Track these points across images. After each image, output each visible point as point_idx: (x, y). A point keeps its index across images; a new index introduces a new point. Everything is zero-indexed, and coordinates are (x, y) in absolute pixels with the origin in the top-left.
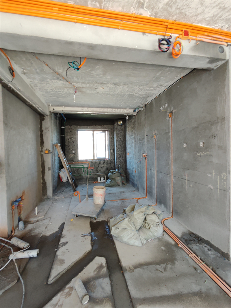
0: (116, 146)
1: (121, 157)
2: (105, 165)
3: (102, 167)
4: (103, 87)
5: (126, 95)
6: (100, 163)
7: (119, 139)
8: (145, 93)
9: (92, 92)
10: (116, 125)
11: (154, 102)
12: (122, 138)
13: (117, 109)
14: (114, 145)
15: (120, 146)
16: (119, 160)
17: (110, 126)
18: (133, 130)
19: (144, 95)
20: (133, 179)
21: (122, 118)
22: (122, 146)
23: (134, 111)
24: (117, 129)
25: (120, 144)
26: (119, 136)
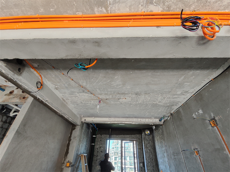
0: (146, 159)
4: (125, 97)
5: (149, 105)
7: (148, 151)
8: (168, 101)
9: (116, 102)
10: (143, 134)
11: (181, 110)
12: (151, 150)
13: (142, 119)
14: (143, 158)
15: (151, 159)
17: (138, 136)
18: (162, 140)
19: (168, 103)
21: (149, 127)
22: (152, 159)
23: (160, 121)
24: (145, 139)
25: (150, 157)
26: (148, 146)
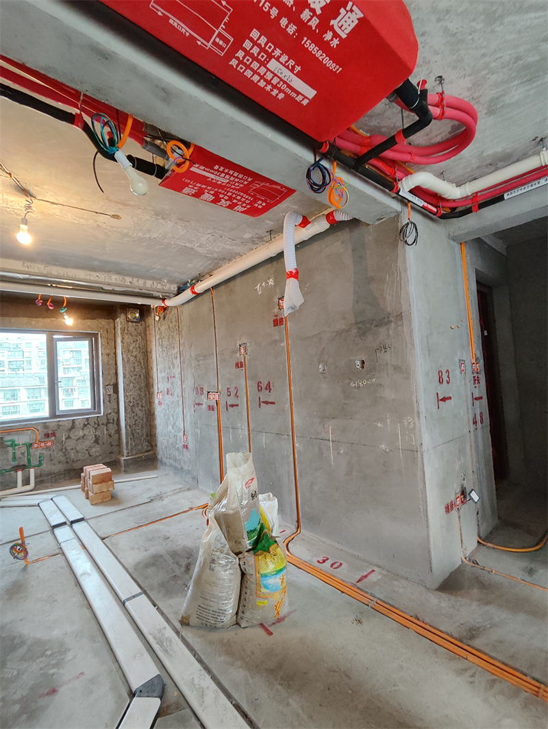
0: (124, 377)
1: (138, 404)
2: (90, 432)
3: (79, 439)
4: (120, 214)
5: (173, 246)
6: (73, 427)
7: (132, 358)
8: (220, 248)
9: (82, 220)
10: (120, 319)
12: (139, 356)
13: (135, 280)
14: (116, 374)
15: (136, 375)
16: (133, 412)
17: (103, 323)
18: (175, 334)
20: (178, 458)
22: (140, 376)
24: (126, 332)
25: (134, 371)
26: (131, 348)
